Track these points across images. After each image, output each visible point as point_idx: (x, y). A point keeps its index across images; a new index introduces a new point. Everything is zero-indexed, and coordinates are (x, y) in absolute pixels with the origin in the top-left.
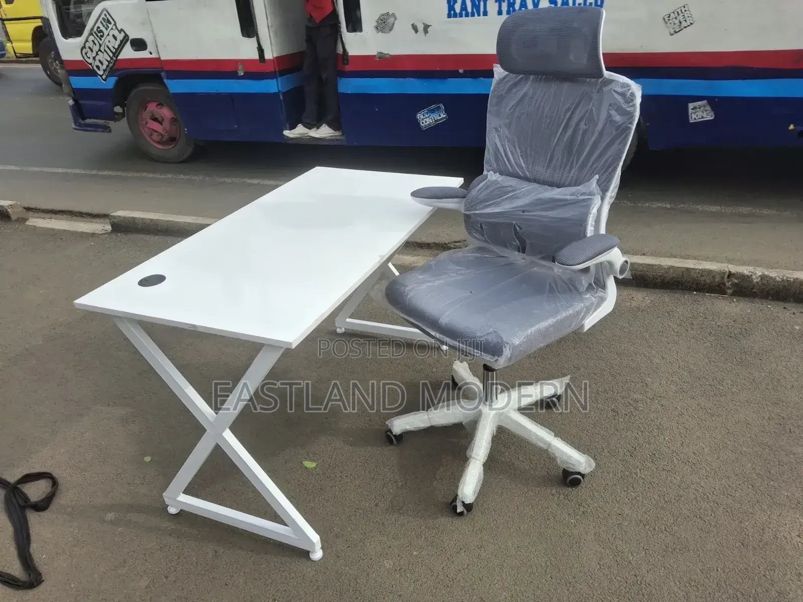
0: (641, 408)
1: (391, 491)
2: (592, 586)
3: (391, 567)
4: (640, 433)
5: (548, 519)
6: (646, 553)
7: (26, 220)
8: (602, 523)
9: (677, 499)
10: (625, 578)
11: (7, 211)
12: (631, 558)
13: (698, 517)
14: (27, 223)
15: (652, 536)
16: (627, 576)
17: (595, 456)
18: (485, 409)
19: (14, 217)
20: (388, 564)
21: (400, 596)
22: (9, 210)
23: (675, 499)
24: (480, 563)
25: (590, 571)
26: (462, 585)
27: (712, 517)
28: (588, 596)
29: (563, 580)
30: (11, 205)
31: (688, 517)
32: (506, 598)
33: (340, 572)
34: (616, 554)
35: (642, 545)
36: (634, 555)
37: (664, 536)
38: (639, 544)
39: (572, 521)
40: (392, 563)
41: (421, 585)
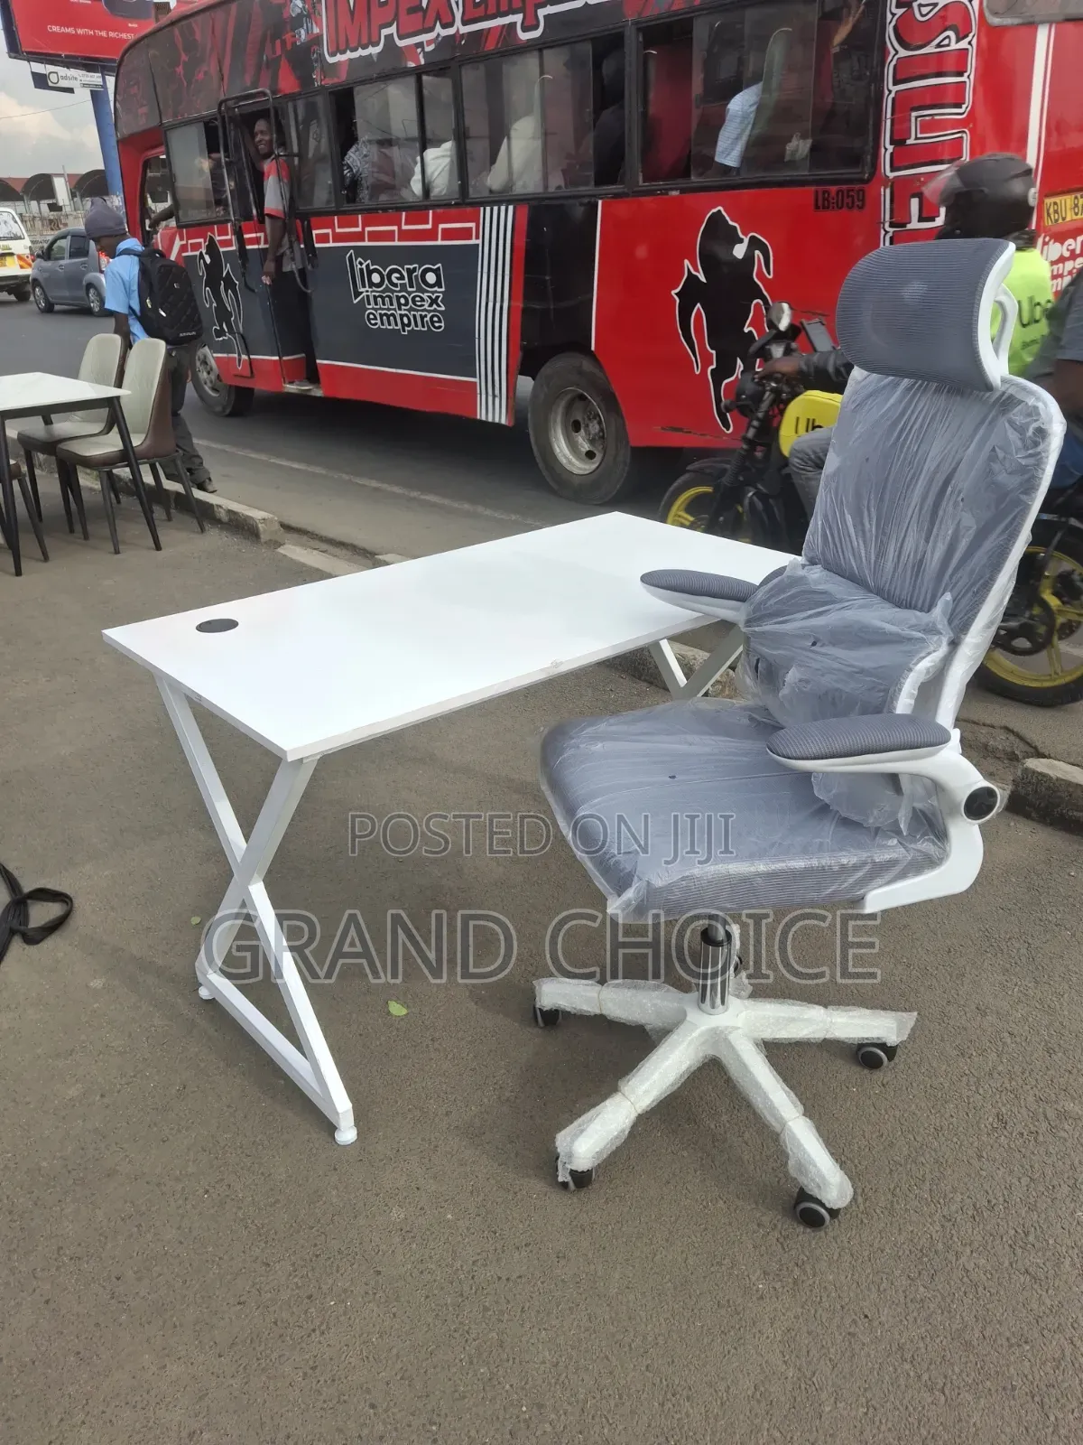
0: (1063, 1134)
1: (486, 1100)
2: (712, 1421)
3: (398, 1220)
4: (1025, 1180)
5: (718, 1263)
6: (866, 1414)
7: (279, 544)
8: (818, 1316)
9: (1013, 1341)
10: (788, 1438)
11: (257, 528)
12: (828, 1409)
13: (1036, 1399)
14: (281, 550)
15: (903, 1387)
16: (795, 1438)
17: (895, 1188)
18: (693, 1015)
19: (264, 537)
20: (397, 1214)
21: (379, 1273)
22: (260, 525)
23: (1008, 1339)
24: (542, 1283)
25: (727, 1392)
26: (487, 1304)
27: (1071, 1417)
28: (691, 1434)
29: (665, 1383)
30: (264, 519)
31: (1013, 1388)
32: (544, 1362)
33: (320, 1193)
34: (803, 1386)
35: (869, 1395)
36: (839, 1405)
37: (930, 1400)
38: (866, 1390)
39: (761, 1286)
40: (402, 1216)
41: (422, 1272)
